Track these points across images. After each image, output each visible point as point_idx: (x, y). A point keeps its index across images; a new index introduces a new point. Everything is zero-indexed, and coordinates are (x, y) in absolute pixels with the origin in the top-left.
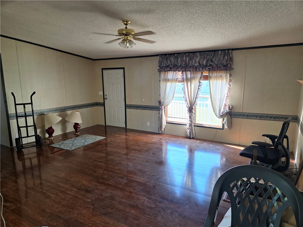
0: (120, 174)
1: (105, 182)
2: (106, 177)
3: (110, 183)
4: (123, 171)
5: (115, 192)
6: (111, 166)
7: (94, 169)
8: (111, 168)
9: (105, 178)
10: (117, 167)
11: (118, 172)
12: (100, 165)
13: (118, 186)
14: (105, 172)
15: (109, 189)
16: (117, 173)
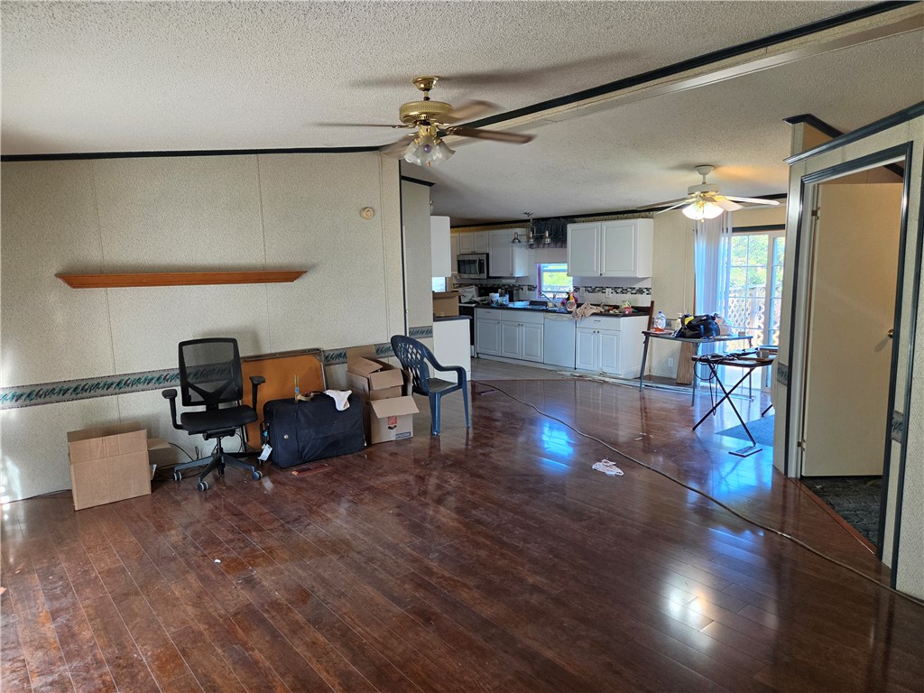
0: (479, 533)
1: (523, 519)
2: (519, 531)
3: (511, 514)
4: (468, 537)
5: (503, 497)
6: (500, 563)
7: (556, 560)
8: (502, 554)
9: (522, 528)
10: (479, 556)
11: (482, 539)
12: (535, 573)
13: (496, 507)
14: (521, 545)
15: (516, 504)
16: (487, 536)
